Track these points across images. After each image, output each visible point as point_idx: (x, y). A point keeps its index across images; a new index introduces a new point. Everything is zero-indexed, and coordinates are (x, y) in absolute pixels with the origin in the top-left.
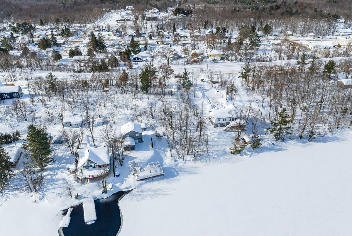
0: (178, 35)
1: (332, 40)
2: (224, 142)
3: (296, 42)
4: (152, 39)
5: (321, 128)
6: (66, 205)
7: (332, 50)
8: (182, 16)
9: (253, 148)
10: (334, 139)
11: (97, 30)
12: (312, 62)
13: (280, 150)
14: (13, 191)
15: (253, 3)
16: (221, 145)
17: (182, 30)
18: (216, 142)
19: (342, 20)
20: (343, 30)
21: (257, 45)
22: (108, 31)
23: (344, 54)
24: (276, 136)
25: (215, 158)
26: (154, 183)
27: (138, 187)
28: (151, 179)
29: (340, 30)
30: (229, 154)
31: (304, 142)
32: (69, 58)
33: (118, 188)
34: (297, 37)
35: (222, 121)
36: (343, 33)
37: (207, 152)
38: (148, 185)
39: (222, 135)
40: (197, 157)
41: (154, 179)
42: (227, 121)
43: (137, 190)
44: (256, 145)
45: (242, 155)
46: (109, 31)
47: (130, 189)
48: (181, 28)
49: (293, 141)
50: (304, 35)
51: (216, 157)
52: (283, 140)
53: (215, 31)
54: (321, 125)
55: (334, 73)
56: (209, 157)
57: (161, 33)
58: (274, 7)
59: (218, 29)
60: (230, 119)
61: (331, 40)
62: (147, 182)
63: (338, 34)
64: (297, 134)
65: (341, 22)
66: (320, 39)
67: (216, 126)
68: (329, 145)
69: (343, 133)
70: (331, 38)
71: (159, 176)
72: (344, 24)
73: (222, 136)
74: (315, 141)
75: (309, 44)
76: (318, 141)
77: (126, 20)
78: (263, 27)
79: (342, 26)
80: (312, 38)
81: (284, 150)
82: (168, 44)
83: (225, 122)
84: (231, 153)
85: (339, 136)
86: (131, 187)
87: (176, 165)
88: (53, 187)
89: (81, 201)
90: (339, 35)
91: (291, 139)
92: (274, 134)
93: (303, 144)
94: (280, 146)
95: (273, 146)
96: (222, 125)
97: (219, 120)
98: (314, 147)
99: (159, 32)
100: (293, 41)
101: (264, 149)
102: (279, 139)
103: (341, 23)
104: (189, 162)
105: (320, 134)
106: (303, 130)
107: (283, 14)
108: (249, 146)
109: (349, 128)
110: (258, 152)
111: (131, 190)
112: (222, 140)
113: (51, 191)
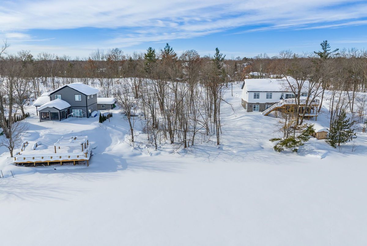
16: (256, 137)
18: (246, 132)
30: (270, 150)
35: (263, 99)
37: (218, 144)
39: (261, 121)
45: (303, 155)
56: (220, 151)
60: (282, 96)
62: (36, 171)
73: (260, 123)
104: (168, 154)
112: (258, 130)
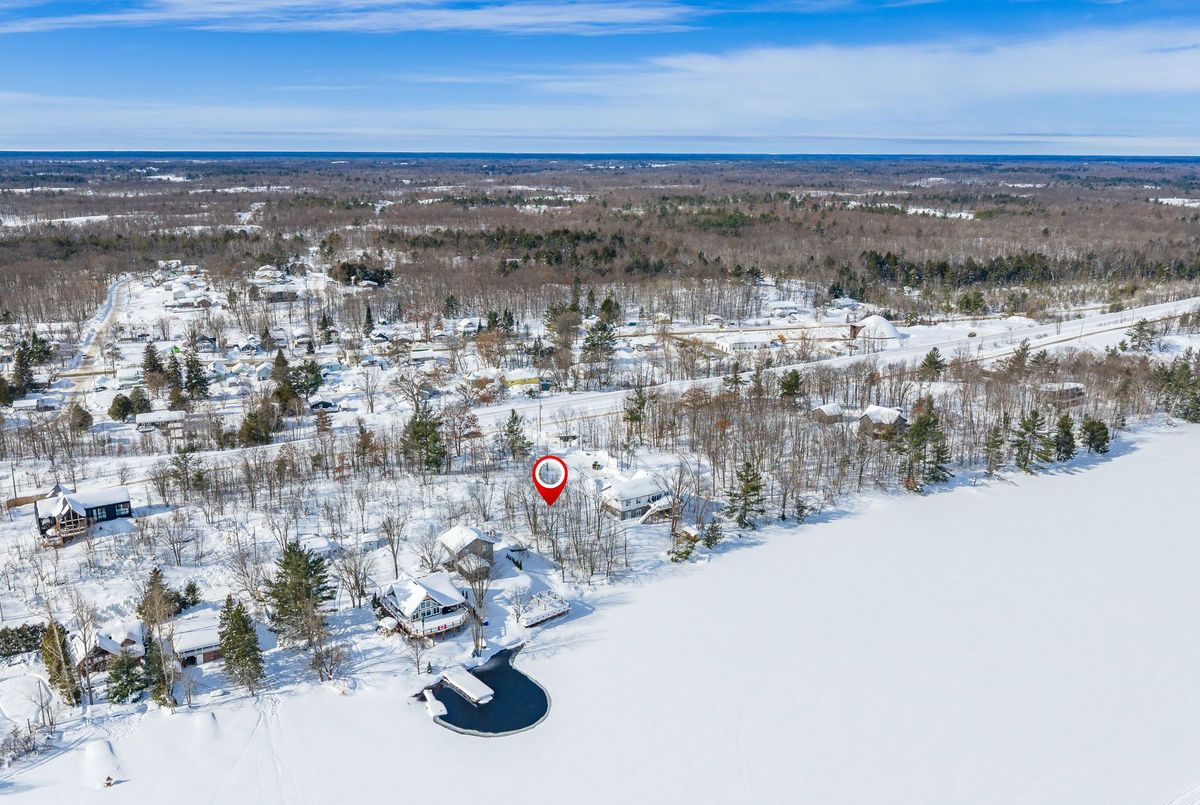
0: (384, 337)
1: (761, 328)
2: (649, 544)
3: (686, 337)
4: (313, 352)
5: (813, 498)
6: (412, 687)
7: (774, 350)
8: (369, 285)
9: (708, 546)
10: (841, 514)
11: (128, 339)
12: (756, 376)
13: (755, 544)
14: (278, 688)
15: (541, 244)
16: (648, 550)
17: (384, 323)
19: (769, 280)
20: (776, 303)
21: (605, 349)
22: (162, 338)
23: (799, 358)
24: (740, 520)
25: (646, 574)
26: (558, 628)
27: (532, 638)
28: (549, 623)
29: (772, 305)
30: (669, 563)
31: (790, 527)
32: (112, 421)
33: (496, 645)
34: (684, 325)
35: (633, 506)
36: (779, 311)
37: (628, 566)
38: (548, 634)
39: (642, 531)
40: (614, 577)
41: (554, 621)
42: (644, 503)
43: (532, 644)
44: (711, 540)
45: (694, 562)
46: (166, 340)
47: (520, 644)
48: (382, 320)
49: (773, 526)
50: (696, 321)
51: (647, 571)
52: (754, 527)
53: (485, 323)
54: (810, 493)
55: (801, 395)
56: (634, 573)
57: (333, 335)
58: (600, 253)
59: (493, 317)
60: (649, 500)
61: (759, 328)
62: (544, 628)
63: (768, 313)
64: (775, 513)
65: (767, 285)
66: (735, 328)
67: (624, 516)
68: (834, 525)
69: (852, 501)
70: (757, 325)
71: (559, 615)
72: (774, 290)
73: (642, 534)
74: (809, 522)
75: (718, 341)
76: (814, 521)
77: (199, 303)
78: (598, 305)
79: (772, 293)
80: (716, 326)
81: (762, 543)
82: (372, 363)
83: (640, 506)
84: (672, 560)
85: (846, 509)
86: (519, 640)
87: (582, 595)
88: (365, 663)
89: (440, 675)
90: (772, 316)
91: (768, 522)
92: (734, 518)
93: (791, 530)
94: (754, 539)
95: (741, 540)
96: (634, 514)
97: (628, 502)
98: (810, 532)
99: (330, 332)
100: (680, 336)
101: (726, 547)
102: (746, 525)
103: (769, 288)
104: (600, 588)
105: (813, 509)
106: (784, 506)
107: (629, 270)
108: (700, 544)
109: (859, 491)
110: (719, 553)
111: (522, 645)
112: (645, 542)
113: (365, 670)
